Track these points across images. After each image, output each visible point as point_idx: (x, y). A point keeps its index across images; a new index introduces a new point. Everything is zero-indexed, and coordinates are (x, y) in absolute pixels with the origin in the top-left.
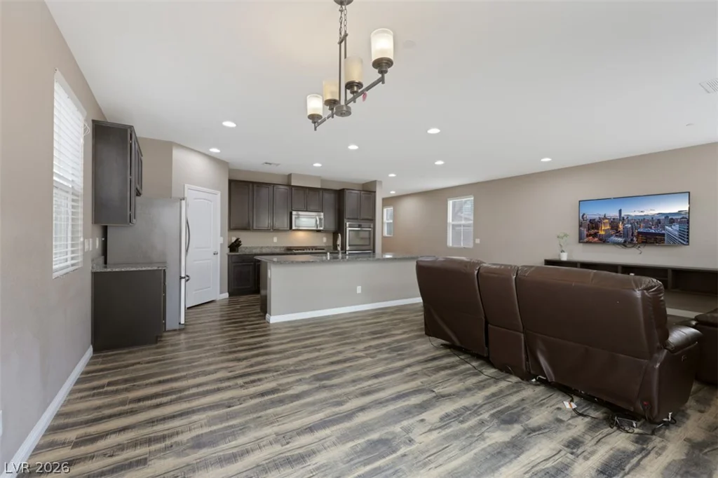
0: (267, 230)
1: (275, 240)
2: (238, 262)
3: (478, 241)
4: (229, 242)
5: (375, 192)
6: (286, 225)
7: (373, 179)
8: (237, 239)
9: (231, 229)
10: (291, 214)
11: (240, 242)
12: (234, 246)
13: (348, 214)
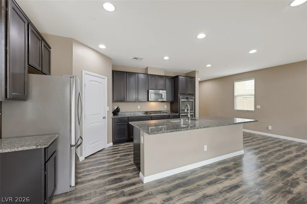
0: (135, 102)
1: (139, 107)
2: (118, 123)
3: (258, 107)
4: (112, 110)
5: (195, 77)
6: (145, 98)
7: (194, 70)
8: (118, 108)
9: (114, 101)
10: (148, 91)
11: (119, 109)
12: (116, 112)
13: (180, 91)
